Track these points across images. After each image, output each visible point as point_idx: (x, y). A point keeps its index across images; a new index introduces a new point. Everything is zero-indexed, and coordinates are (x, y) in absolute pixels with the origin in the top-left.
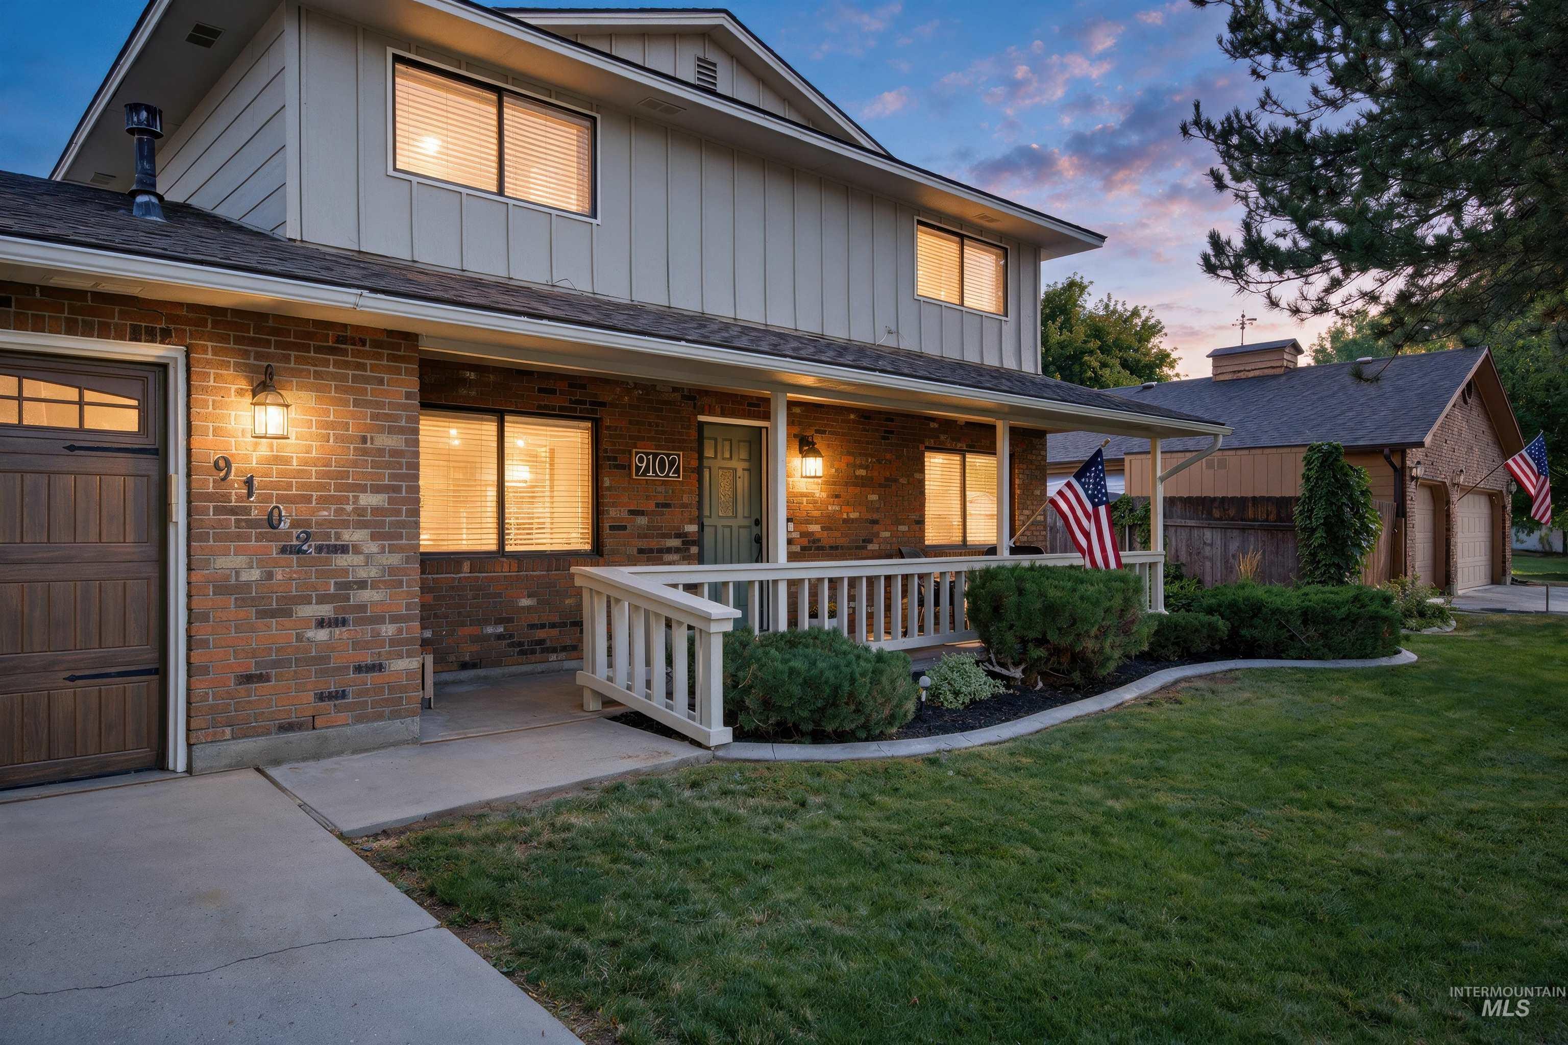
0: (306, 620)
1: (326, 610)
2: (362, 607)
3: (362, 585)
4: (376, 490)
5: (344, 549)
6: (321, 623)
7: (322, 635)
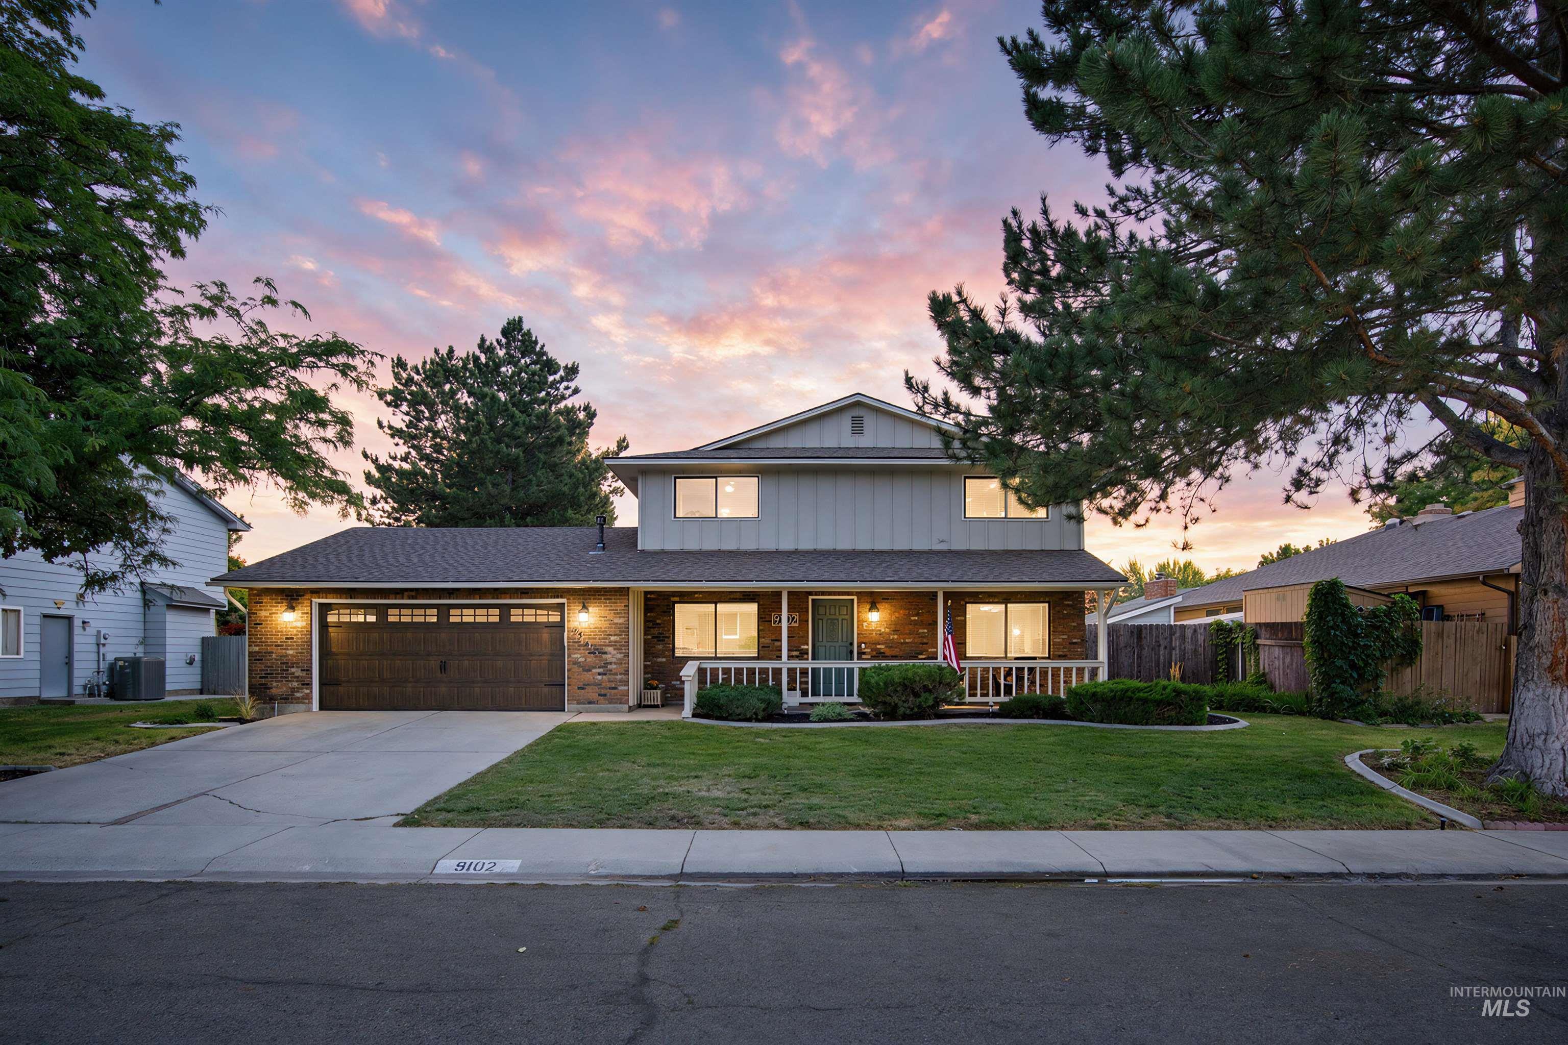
0: (595, 674)
1: (601, 670)
2: (611, 670)
3: (611, 663)
4: (615, 635)
5: (605, 653)
6: (599, 674)
7: (600, 677)
